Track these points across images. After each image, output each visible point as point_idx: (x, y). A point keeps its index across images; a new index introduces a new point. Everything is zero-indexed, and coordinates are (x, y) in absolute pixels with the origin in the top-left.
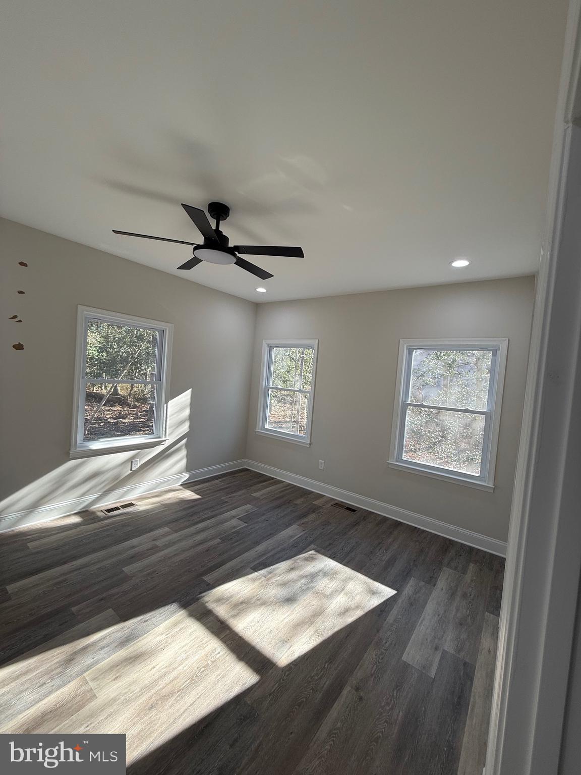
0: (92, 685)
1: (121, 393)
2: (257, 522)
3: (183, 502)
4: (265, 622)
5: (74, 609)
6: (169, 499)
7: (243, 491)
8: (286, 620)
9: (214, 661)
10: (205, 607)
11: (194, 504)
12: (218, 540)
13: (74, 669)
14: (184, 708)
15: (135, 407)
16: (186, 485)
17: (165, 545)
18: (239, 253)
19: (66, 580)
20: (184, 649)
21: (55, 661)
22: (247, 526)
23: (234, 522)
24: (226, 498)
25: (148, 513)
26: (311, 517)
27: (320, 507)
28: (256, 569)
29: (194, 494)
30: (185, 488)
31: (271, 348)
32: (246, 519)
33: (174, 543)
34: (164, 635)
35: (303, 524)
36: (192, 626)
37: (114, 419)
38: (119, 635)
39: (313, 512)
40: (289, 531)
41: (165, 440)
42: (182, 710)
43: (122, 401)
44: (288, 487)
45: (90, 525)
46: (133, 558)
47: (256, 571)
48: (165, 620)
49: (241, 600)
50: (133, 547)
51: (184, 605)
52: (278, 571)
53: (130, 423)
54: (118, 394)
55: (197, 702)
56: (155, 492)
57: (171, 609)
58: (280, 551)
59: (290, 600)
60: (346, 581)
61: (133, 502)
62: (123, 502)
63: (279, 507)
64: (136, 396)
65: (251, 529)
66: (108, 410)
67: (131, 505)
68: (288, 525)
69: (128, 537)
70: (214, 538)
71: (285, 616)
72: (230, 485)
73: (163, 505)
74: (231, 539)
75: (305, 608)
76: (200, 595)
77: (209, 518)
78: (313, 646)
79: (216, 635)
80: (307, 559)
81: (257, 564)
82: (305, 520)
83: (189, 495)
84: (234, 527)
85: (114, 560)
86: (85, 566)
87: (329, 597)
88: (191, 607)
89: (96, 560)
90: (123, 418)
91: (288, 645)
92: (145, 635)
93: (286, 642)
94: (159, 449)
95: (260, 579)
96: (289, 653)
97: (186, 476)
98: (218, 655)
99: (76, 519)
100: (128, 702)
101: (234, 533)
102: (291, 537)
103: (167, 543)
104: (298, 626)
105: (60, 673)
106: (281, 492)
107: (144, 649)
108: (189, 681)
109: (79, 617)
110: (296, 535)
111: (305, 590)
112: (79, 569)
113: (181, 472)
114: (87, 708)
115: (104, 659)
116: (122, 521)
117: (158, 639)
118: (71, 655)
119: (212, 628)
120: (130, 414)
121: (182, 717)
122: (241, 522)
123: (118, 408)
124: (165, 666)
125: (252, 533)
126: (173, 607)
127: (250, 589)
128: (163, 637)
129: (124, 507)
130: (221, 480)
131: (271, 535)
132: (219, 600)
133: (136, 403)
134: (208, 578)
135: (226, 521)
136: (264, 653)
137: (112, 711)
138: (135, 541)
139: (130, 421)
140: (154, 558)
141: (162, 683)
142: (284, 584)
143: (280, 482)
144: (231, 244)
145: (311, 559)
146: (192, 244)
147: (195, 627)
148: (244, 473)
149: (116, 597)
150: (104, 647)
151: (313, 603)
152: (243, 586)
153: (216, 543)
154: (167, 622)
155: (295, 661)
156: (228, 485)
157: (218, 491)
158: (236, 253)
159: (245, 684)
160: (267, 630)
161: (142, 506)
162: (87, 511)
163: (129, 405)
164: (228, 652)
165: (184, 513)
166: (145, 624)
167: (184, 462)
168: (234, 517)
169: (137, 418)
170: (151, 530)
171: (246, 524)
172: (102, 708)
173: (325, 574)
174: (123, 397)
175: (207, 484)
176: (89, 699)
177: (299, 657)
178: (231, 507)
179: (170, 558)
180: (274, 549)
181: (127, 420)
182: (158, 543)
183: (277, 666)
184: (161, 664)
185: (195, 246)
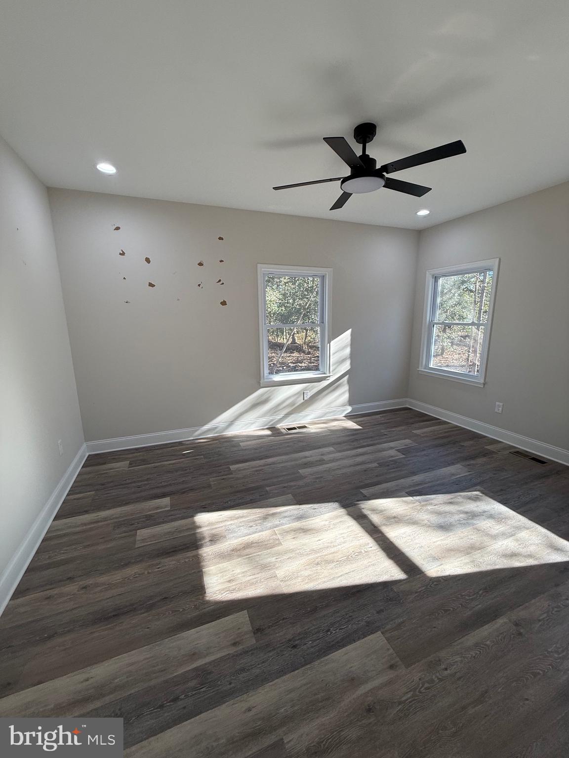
0: (279, 537)
1: (298, 342)
2: (415, 456)
3: (345, 430)
4: (416, 538)
5: (268, 489)
6: (334, 426)
7: (403, 428)
8: (439, 543)
9: (367, 552)
10: (361, 512)
11: (355, 432)
12: (376, 465)
13: (268, 524)
14: (342, 573)
15: (309, 353)
16: (349, 417)
17: (330, 460)
18: (387, 173)
19: (262, 470)
20: (343, 535)
21: (257, 516)
22: (405, 457)
23: (392, 452)
24: (385, 432)
25: (318, 434)
26: (481, 460)
27: (492, 452)
28: (411, 494)
29: (356, 424)
30: (348, 419)
31: (436, 279)
32: (405, 451)
33: (337, 460)
34: (327, 522)
35: (468, 465)
36: (350, 522)
37: (294, 363)
38: (296, 512)
39: (484, 456)
40: (451, 469)
41: (329, 376)
42: (340, 574)
43: (299, 349)
44: (456, 429)
45: (277, 437)
46: (306, 465)
47: (411, 496)
48: (328, 512)
49: (393, 515)
50: (306, 457)
51: (344, 506)
52: (435, 502)
53: (306, 366)
54: (295, 343)
55: (351, 573)
56: (323, 420)
57: (334, 506)
58: (438, 485)
59: (444, 528)
60: (519, 528)
61: (306, 425)
62: (300, 424)
63: (442, 445)
64: (310, 344)
65: (409, 460)
66: (289, 357)
67: (304, 427)
68: (452, 463)
69: (303, 449)
70: (371, 462)
71: (439, 540)
72: (391, 420)
73: (330, 430)
74: (388, 465)
75: (462, 538)
76: (357, 502)
77: (368, 446)
78: (467, 572)
79: (369, 534)
80: (470, 498)
81: (412, 490)
82: (472, 462)
83: (351, 425)
84: (392, 457)
85: (293, 463)
86: (274, 463)
87: (494, 537)
88: (349, 509)
89: (281, 461)
90: (300, 363)
91: (439, 563)
92: (314, 518)
93: (437, 559)
94: (325, 383)
95: (414, 503)
96: (439, 568)
97: (349, 409)
98: (370, 549)
99: (268, 432)
100: (301, 555)
101: (392, 461)
102: (453, 475)
103: (332, 459)
104: (451, 552)
105: (261, 523)
106: (445, 432)
107: (313, 526)
108: (345, 558)
109: (271, 494)
110: (460, 474)
111: (463, 524)
112: (270, 464)
113: (344, 405)
114: (276, 549)
115: (286, 524)
116: (298, 437)
117: (323, 523)
118: (267, 515)
119: (367, 528)
120: (305, 360)
121: (339, 579)
122: (399, 453)
123: (296, 354)
124: (328, 542)
125: (409, 464)
126: (336, 505)
127: (403, 508)
128: (327, 523)
129: (300, 428)
130: (381, 415)
131: (430, 469)
132: (374, 510)
133: (310, 350)
134: (364, 491)
135: (384, 450)
136: (413, 561)
137: (292, 556)
138: (307, 453)
139: (305, 365)
140: (321, 468)
141: (325, 552)
142: (439, 513)
143: (445, 423)
144: (378, 166)
145: (476, 499)
146: (339, 179)
147: (352, 524)
148: (406, 411)
149: (294, 488)
150: (286, 517)
151: (472, 537)
152: (397, 505)
153: (374, 466)
154: (330, 513)
155: (445, 577)
156: (388, 421)
157: (377, 424)
158: (385, 174)
159: (393, 576)
160: (418, 545)
161: (313, 429)
162: (274, 427)
163: (304, 352)
164: (379, 549)
165: (348, 438)
166: (314, 510)
167: (346, 396)
168: (392, 448)
169: (311, 363)
170: (320, 448)
171: (404, 456)
172: (286, 552)
173: (491, 517)
174: (300, 345)
175: (368, 418)
176: (277, 544)
177: (450, 575)
178: (390, 439)
179: (334, 470)
180: (432, 481)
181: (303, 365)
182: (325, 458)
183: (425, 575)
184: (325, 540)
185: (342, 180)
